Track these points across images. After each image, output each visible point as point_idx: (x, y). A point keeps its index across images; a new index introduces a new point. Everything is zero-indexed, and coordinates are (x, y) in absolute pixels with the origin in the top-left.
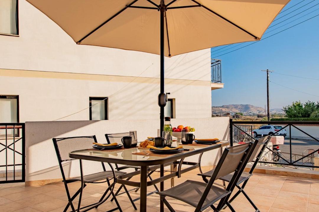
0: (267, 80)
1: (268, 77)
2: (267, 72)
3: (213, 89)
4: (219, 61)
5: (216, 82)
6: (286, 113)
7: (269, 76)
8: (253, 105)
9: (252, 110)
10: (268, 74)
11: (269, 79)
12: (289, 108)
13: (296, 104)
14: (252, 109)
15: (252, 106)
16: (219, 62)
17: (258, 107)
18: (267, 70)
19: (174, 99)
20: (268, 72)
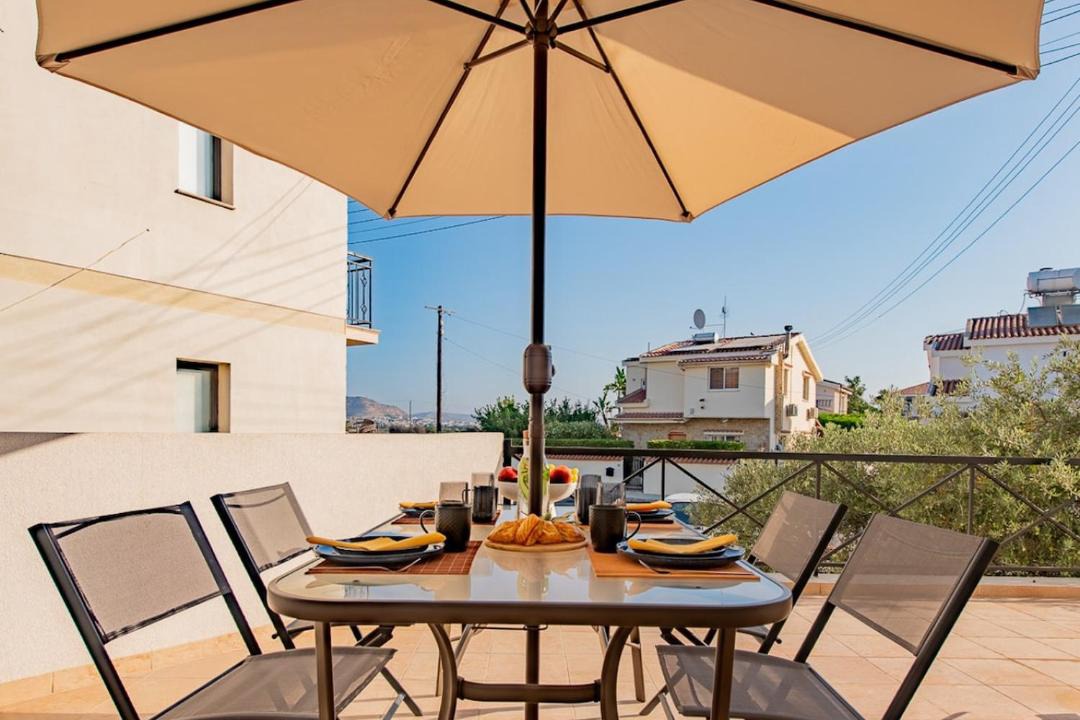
0: (437, 336)
1: (440, 326)
2: (439, 312)
3: (350, 343)
4: (364, 260)
5: (358, 324)
6: (482, 424)
7: (442, 323)
8: (375, 399)
9: (370, 413)
10: (440, 317)
11: (443, 332)
12: (489, 414)
13: (505, 402)
14: (372, 409)
15: (372, 401)
16: (366, 265)
17: (388, 406)
18: (440, 307)
19: (222, 364)
20: (442, 314)
